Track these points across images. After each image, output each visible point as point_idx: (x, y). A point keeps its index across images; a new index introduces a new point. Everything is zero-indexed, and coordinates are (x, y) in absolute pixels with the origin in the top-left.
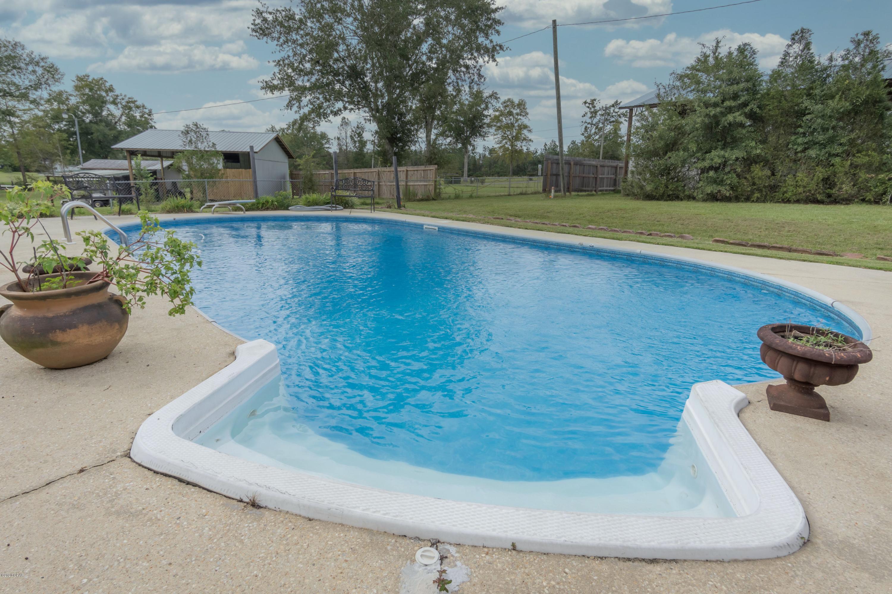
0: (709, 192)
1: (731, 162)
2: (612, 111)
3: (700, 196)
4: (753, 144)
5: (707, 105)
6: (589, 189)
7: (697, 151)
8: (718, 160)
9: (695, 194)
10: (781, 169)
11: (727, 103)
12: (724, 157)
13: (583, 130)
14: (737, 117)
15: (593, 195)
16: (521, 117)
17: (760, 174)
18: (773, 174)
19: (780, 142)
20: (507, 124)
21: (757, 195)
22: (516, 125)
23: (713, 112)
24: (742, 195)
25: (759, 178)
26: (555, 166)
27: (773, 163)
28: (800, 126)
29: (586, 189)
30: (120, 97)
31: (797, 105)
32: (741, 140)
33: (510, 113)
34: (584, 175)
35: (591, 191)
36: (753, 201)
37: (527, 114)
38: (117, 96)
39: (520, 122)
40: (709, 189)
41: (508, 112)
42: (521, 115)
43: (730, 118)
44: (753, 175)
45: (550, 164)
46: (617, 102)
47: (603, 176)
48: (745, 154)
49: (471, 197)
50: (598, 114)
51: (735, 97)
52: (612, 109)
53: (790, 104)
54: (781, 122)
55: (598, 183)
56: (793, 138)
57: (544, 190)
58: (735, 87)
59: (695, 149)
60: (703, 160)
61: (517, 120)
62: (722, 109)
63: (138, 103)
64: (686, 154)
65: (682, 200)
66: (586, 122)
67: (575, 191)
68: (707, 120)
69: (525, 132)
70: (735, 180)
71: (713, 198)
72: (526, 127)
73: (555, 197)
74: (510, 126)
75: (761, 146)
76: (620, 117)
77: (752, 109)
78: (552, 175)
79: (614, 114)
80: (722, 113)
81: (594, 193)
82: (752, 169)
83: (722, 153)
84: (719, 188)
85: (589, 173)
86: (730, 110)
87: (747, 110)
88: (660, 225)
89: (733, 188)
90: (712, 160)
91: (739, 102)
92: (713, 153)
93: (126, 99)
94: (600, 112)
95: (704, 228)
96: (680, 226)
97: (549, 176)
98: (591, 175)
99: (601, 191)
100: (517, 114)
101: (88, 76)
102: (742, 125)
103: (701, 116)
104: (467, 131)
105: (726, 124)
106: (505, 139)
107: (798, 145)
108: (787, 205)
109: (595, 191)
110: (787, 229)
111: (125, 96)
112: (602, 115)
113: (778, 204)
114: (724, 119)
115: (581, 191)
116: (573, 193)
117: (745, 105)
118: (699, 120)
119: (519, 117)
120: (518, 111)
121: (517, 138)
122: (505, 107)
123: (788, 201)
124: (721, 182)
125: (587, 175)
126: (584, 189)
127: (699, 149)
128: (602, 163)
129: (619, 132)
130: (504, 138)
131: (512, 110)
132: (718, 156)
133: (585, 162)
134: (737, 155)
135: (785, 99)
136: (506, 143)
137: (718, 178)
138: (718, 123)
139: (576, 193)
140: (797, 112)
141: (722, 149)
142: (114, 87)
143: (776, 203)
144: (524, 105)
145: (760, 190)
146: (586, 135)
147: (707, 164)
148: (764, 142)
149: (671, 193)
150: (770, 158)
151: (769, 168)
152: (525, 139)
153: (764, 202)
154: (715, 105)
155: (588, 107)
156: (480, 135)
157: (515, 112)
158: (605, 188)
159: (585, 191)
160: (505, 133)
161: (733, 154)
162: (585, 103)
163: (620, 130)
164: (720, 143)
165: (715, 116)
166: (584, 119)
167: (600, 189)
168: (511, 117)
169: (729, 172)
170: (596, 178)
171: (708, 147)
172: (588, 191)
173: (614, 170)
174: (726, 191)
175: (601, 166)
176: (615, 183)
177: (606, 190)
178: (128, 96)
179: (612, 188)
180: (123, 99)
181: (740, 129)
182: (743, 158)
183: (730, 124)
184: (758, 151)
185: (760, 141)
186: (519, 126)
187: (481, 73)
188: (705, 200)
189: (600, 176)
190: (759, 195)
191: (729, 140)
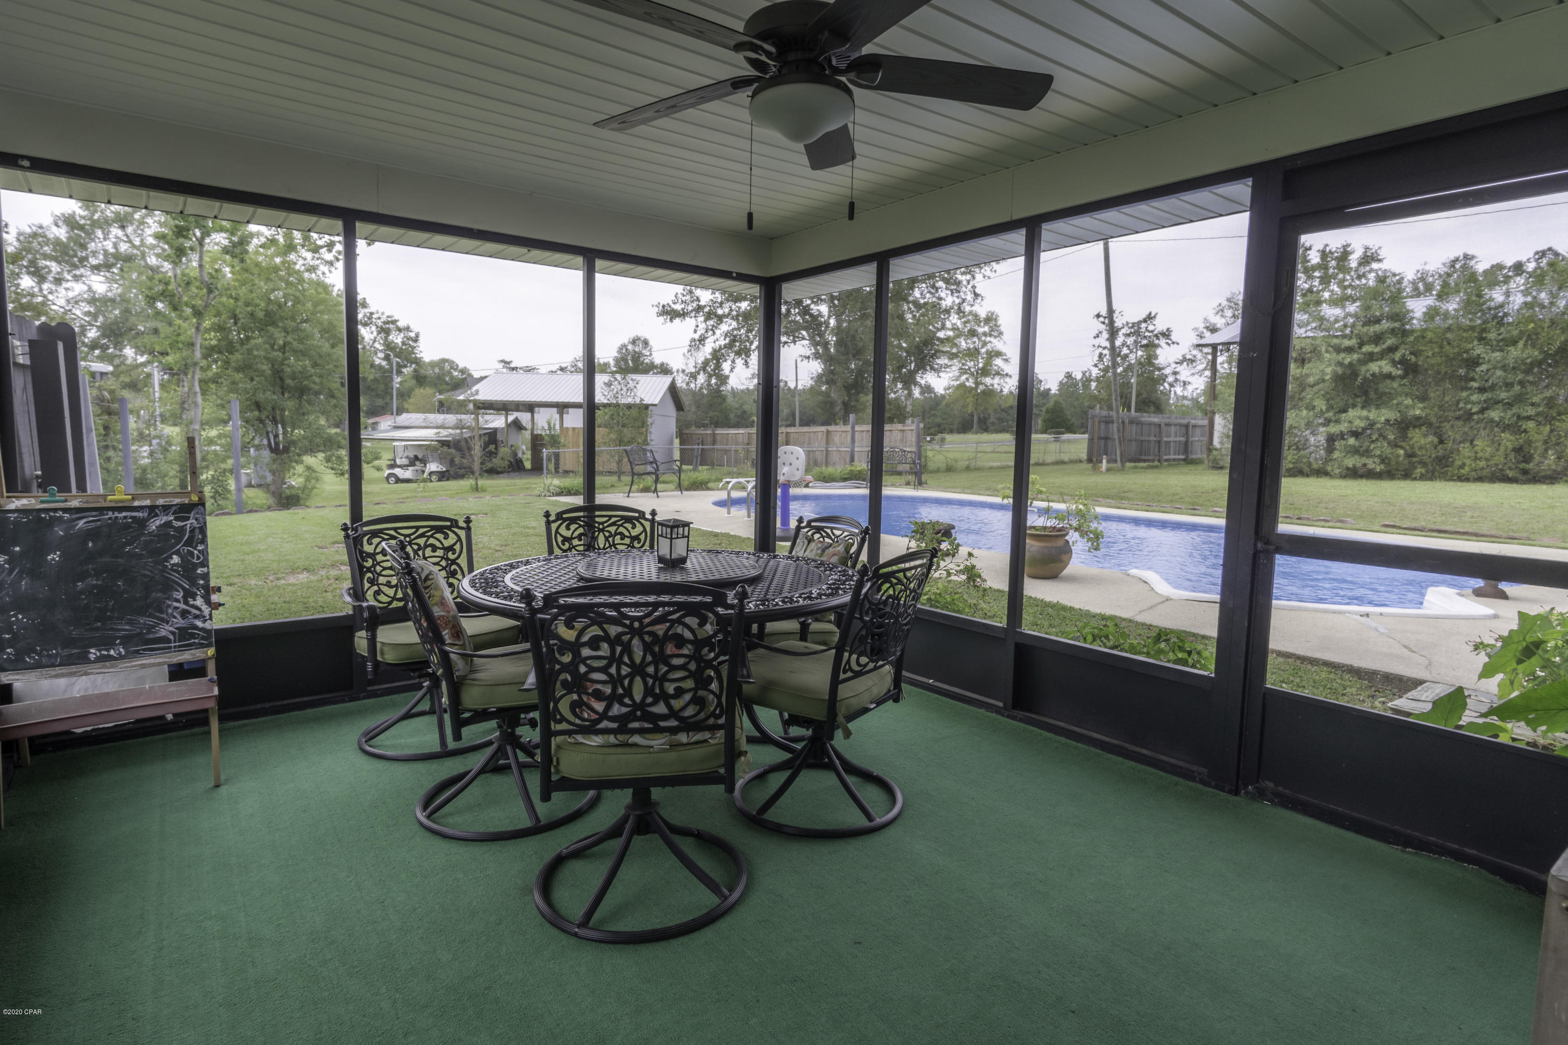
0: (1350, 466)
1: (1379, 426)
2: (1143, 330)
3: (1337, 471)
4: (1409, 401)
5: (1338, 350)
6: (1151, 458)
7: (1328, 410)
8: (1359, 424)
9: (1329, 469)
10: (1452, 432)
11: (1367, 349)
12: (1367, 418)
13: (1096, 358)
14: (1383, 366)
15: (1156, 467)
16: (992, 339)
17: (1423, 441)
18: (1441, 442)
19: (1447, 399)
20: (969, 349)
21: (1419, 470)
22: (983, 350)
23: (1349, 360)
24: (1398, 470)
25: (1421, 448)
26: (1103, 426)
27: (1439, 427)
28: (1473, 379)
29: (1146, 458)
30: (375, 316)
31: (1467, 352)
32: (1391, 396)
33: (973, 333)
34: (1142, 438)
35: (1153, 461)
36: (1415, 479)
37: (1001, 333)
38: (372, 314)
39: (989, 347)
40: (1350, 462)
41: (969, 331)
42: (991, 335)
43: (1374, 367)
44: (1411, 443)
45: (1097, 424)
46: (1150, 313)
47: (1169, 439)
48: (1398, 415)
49: (968, 469)
50: (1121, 333)
51: (1377, 339)
52: (1143, 325)
53: (1456, 350)
54: (1446, 373)
55: (1163, 449)
56: (1464, 394)
57: (1090, 460)
58: (1377, 328)
59: (1324, 408)
60: (1338, 421)
61: (985, 344)
62: (1359, 356)
63: (401, 324)
64: (1311, 413)
65: (1308, 476)
66: (1099, 346)
67: (1131, 461)
68: (1340, 370)
69: (998, 362)
70: (1388, 450)
71: (1353, 474)
72: (999, 354)
73: (1108, 470)
74: (973, 353)
75: (1421, 405)
76: (1158, 338)
77: (1404, 355)
78: (1100, 438)
79: (1147, 334)
80: (1359, 360)
81: (1156, 463)
82: (1409, 435)
83: (1365, 413)
84: (1364, 460)
85: (1149, 435)
86: (1371, 357)
87: (1397, 356)
88: (1295, 509)
89: (1383, 460)
90: (1350, 422)
91: (1384, 346)
92: (1352, 413)
93: (384, 318)
94: (1124, 331)
95: (1358, 513)
96: (1324, 510)
97: (1096, 441)
98: (1152, 438)
99: (1167, 460)
100: (985, 334)
101: (333, 286)
102: (1389, 376)
103: (1330, 365)
104: (911, 362)
105: (1368, 375)
106: (965, 373)
107: (1473, 403)
108: (1465, 484)
109: (1159, 461)
110: (1469, 514)
111: (383, 314)
112: (1128, 335)
113: (1451, 483)
114: (1363, 369)
115: (1139, 461)
116: (1128, 464)
117: (1392, 349)
118: (1329, 370)
119: (988, 339)
120: (986, 329)
121: (985, 372)
122: (965, 323)
123: (1467, 480)
124: (1367, 453)
125: (1147, 438)
126: (1143, 457)
127: (1330, 408)
128: (1167, 421)
129: (1156, 362)
130: (963, 371)
131: (976, 328)
132: (1360, 418)
133: (1143, 419)
134: (1387, 417)
135: (1449, 344)
136: (967, 379)
137: (1361, 447)
138: (1355, 374)
139: (1132, 464)
140: (1467, 360)
141: (1363, 408)
142: (368, 302)
143: (1448, 480)
144: (996, 320)
145: (1424, 464)
146: (1101, 366)
147: (1343, 427)
148: (1423, 398)
149: (1291, 466)
150: (1434, 420)
151: (1435, 434)
152: (998, 373)
153: (1431, 479)
154: (1349, 350)
155: (1103, 323)
156: (932, 368)
157: (980, 330)
158: (1172, 457)
159: (1144, 461)
160: (963, 364)
161: (1382, 415)
162: (1098, 316)
163: (1156, 357)
164: (1359, 400)
165: (1350, 364)
166: (1097, 342)
167: (1165, 457)
168: (975, 339)
169: (1377, 440)
170: (1159, 442)
171: (1341, 404)
172: (1148, 461)
173: (1183, 430)
174: (1373, 464)
175: (1167, 425)
176: (1186, 447)
177: (1174, 460)
178: (387, 314)
179: (1182, 457)
180: (379, 318)
181: (1388, 381)
182: (1396, 420)
183: (1373, 375)
184: (1418, 412)
185: (1417, 397)
186: (988, 353)
187: (977, 291)
188: (1343, 477)
189: (1165, 439)
190: (1423, 471)
191: (1372, 395)
